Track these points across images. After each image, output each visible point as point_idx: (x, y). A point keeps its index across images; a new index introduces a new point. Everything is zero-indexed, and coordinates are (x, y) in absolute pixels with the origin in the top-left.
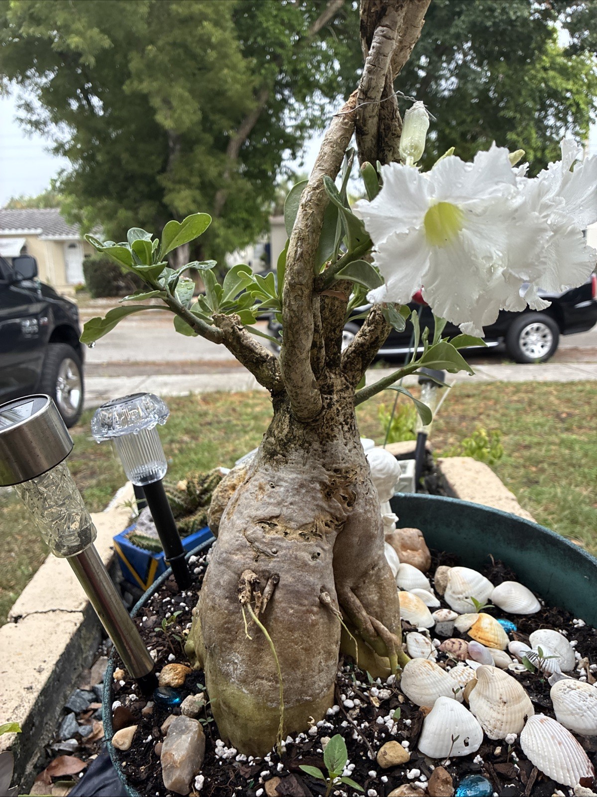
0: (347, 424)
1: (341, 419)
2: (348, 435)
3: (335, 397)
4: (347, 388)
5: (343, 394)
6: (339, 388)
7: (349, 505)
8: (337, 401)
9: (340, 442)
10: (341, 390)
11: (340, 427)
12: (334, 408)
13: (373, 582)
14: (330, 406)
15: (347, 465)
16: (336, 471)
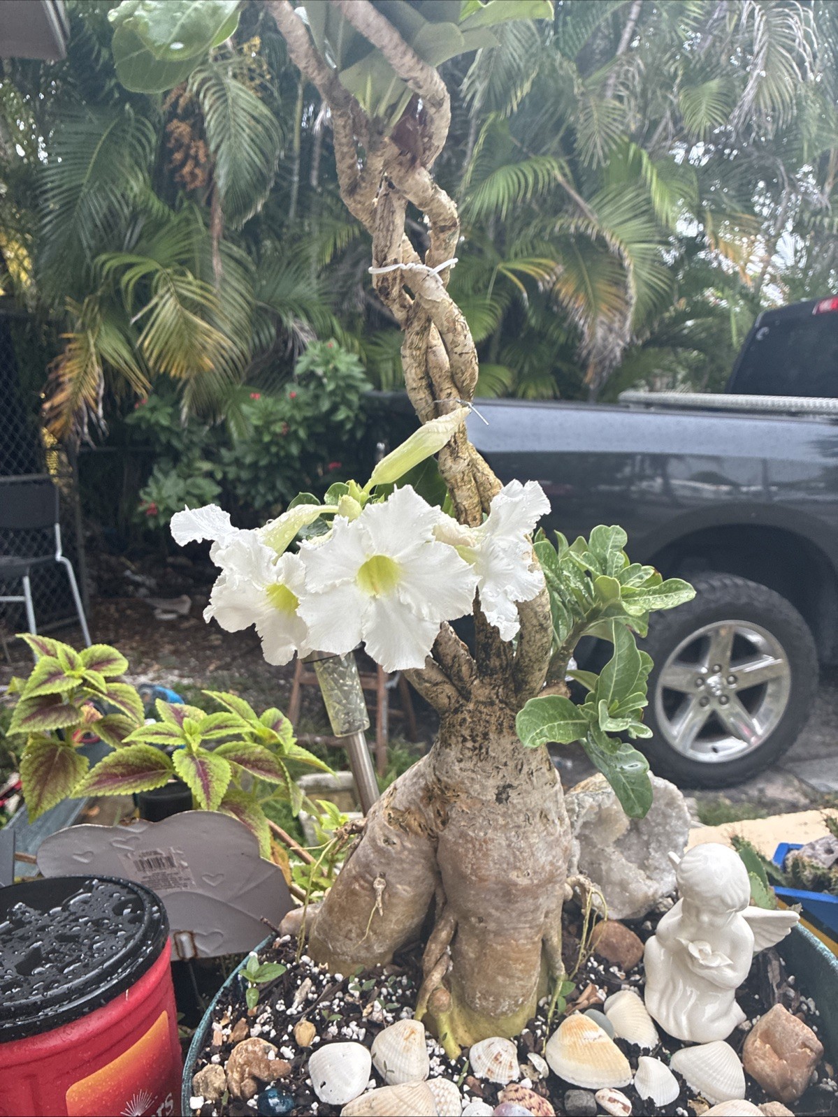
0: (474, 741)
1: (466, 733)
2: (468, 754)
3: (471, 706)
4: (492, 704)
5: (482, 708)
6: (481, 699)
7: (444, 823)
8: (469, 711)
9: (453, 753)
10: (483, 703)
11: (460, 739)
12: (460, 716)
13: (477, 936)
14: (456, 711)
15: (449, 781)
16: (439, 780)
